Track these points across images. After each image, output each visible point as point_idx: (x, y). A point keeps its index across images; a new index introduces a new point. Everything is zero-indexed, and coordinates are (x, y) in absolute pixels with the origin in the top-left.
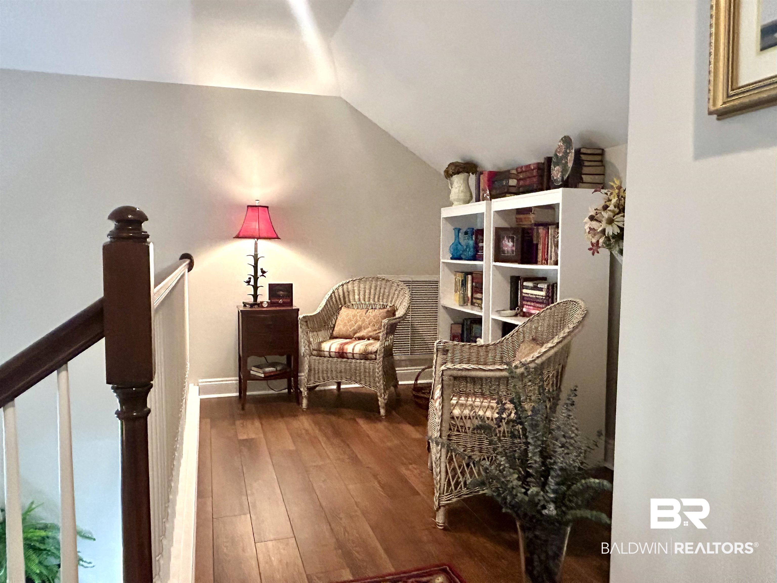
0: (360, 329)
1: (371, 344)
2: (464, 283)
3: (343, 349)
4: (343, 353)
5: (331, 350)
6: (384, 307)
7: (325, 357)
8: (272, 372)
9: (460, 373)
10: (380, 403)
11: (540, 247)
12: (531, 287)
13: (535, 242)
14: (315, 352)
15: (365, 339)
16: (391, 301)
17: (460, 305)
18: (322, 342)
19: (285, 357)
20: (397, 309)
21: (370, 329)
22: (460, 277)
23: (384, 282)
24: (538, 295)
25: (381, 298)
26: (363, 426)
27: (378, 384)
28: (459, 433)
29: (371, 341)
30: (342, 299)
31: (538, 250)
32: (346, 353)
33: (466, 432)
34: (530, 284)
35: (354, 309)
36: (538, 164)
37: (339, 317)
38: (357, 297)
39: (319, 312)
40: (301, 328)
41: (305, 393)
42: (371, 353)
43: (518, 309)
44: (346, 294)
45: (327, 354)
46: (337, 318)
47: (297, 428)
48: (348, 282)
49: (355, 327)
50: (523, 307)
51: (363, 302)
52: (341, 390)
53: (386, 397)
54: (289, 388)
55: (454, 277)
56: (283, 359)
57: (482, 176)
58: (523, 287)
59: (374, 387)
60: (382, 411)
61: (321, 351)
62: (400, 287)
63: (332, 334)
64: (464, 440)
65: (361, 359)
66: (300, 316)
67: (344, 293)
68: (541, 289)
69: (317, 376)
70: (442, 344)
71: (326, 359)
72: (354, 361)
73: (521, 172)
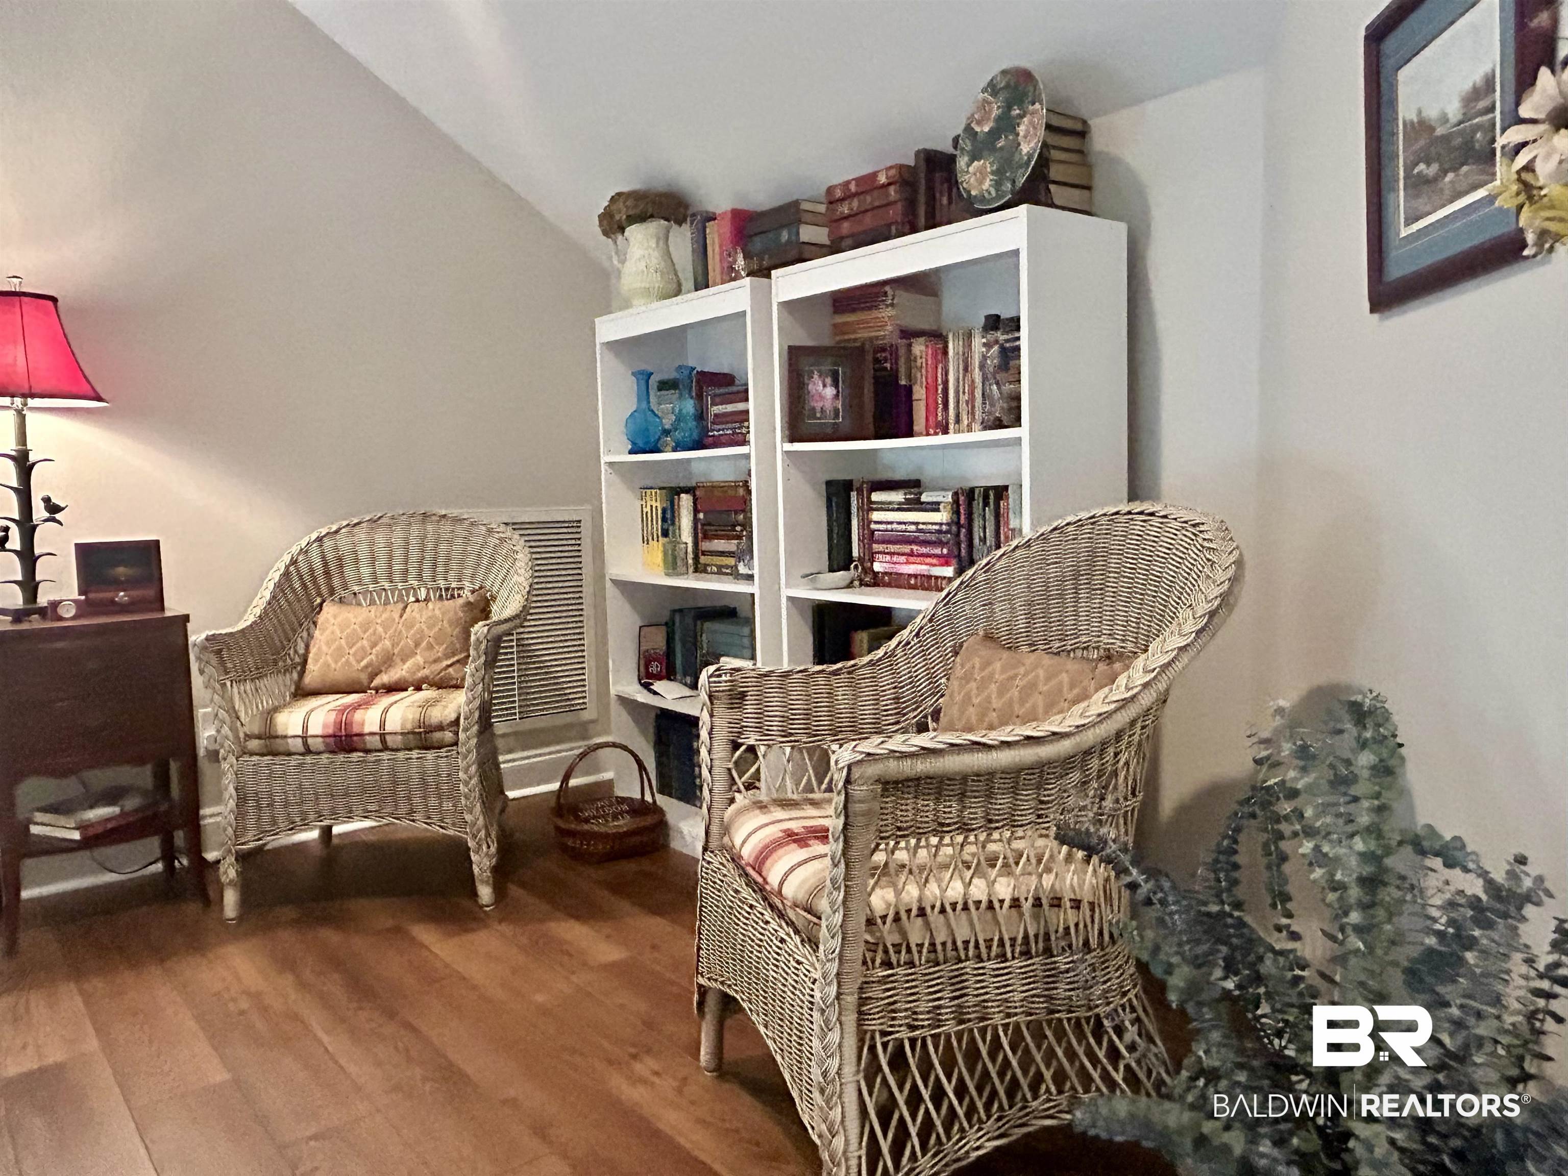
0: (388, 661)
1: (435, 702)
2: (669, 518)
3: (348, 724)
4: (349, 736)
5: (311, 732)
6: (450, 594)
7: (290, 754)
8: (108, 820)
9: (908, 768)
10: (476, 869)
11: (919, 393)
12: (900, 503)
13: (903, 382)
14: (254, 744)
15: (406, 690)
16: (473, 576)
17: (667, 575)
18: (276, 709)
19: (148, 769)
20: (494, 598)
21: (419, 659)
22: (656, 503)
23: (446, 527)
24: (923, 524)
25: (440, 569)
26: (436, 949)
27: (468, 817)
28: (890, 972)
29: (428, 693)
30: (321, 580)
31: (914, 403)
32: (361, 735)
33: (911, 964)
34: (897, 497)
35: (359, 604)
36: (901, 167)
37: (317, 633)
38: (365, 571)
39: (255, 622)
40: (202, 672)
41: (229, 872)
42: (440, 728)
43: (856, 567)
44: (333, 567)
45: (296, 745)
46: (310, 636)
47: (217, 994)
48: (336, 532)
49: (373, 657)
50: (872, 561)
51: (387, 585)
52: (335, 841)
53: (493, 849)
54: (169, 855)
55: (638, 503)
56: (143, 776)
57: (711, 227)
58: (871, 507)
59: (454, 824)
60: (485, 893)
61: (277, 737)
62: (497, 535)
63: (298, 685)
64: (909, 992)
65: (410, 749)
66: (196, 637)
67: (325, 564)
68: (934, 507)
69: (266, 818)
70: (724, 678)
71: (294, 761)
72: (385, 756)
73: (841, 200)
